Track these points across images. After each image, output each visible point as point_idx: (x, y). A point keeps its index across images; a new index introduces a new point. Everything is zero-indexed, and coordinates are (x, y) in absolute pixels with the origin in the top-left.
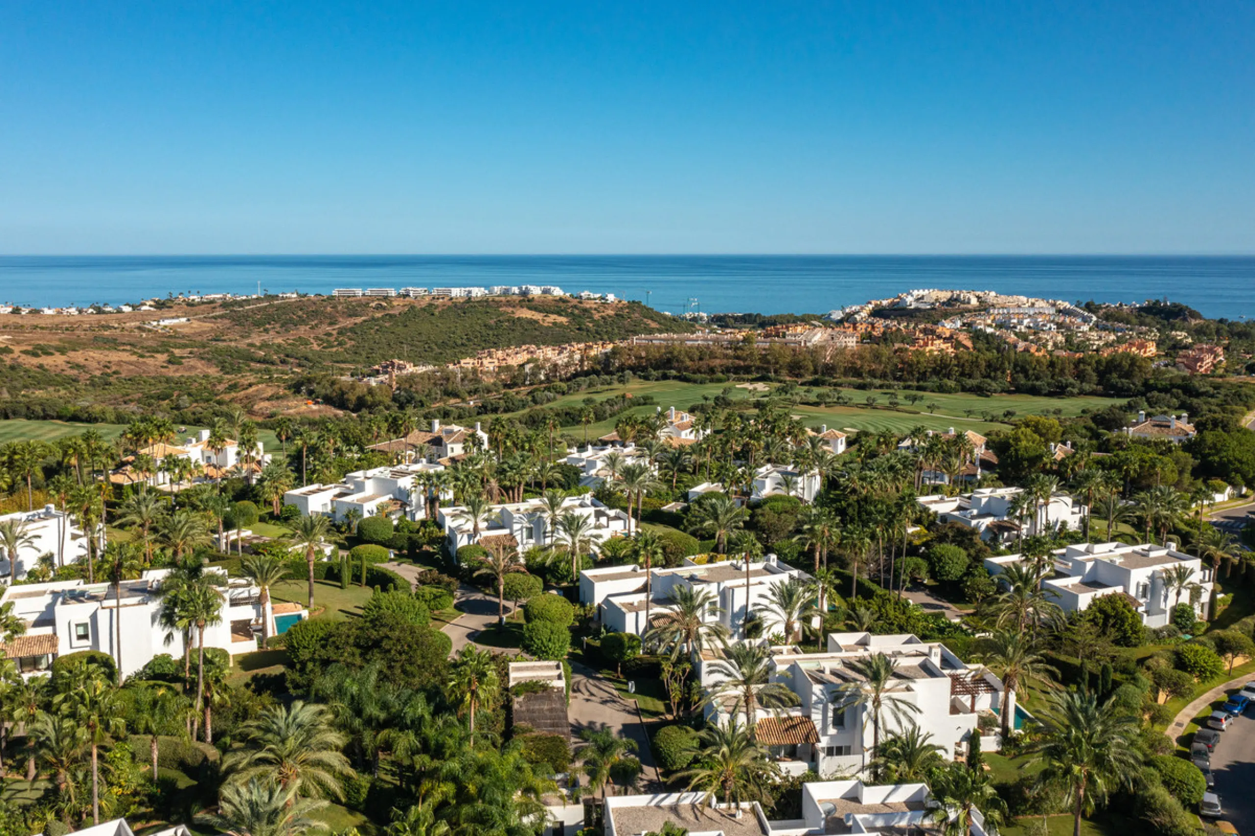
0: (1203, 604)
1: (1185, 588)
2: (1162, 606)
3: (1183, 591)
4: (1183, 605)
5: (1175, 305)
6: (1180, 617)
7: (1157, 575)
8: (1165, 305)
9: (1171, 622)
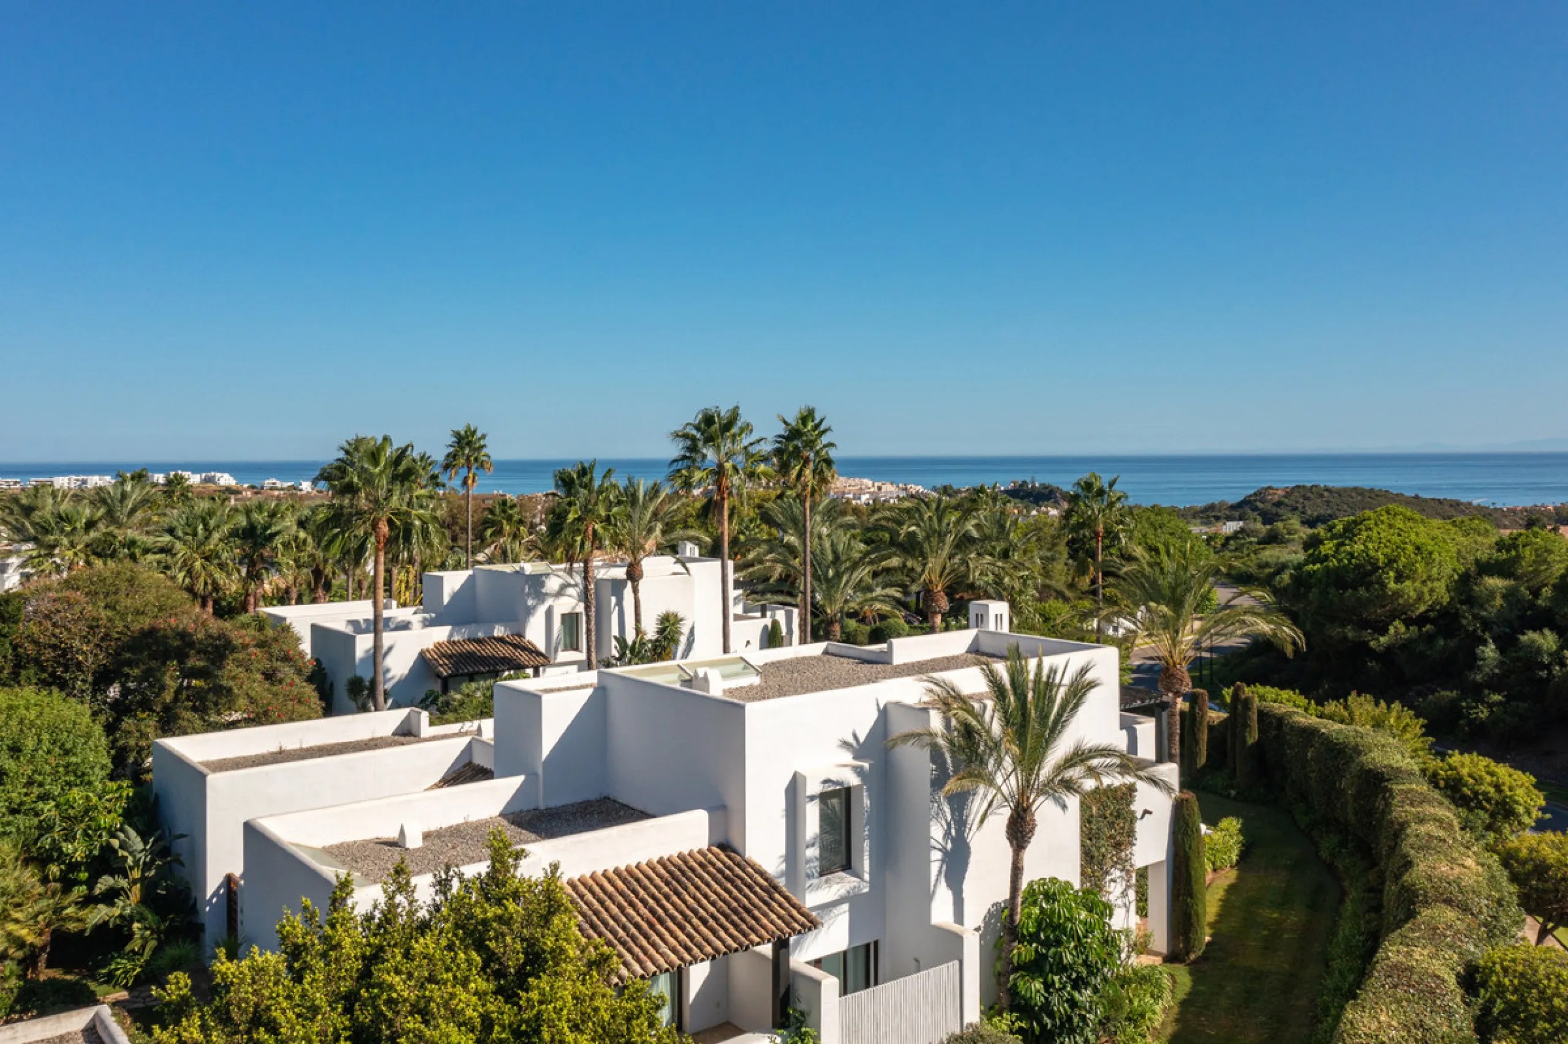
0: (1143, 873)
1: (1048, 789)
2: (941, 912)
3: (1044, 811)
4: (1049, 891)
5: (1044, 486)
6: (1036, 967)
7: (900, 726)
8: (1033, 486)
9: (990, 1010)
